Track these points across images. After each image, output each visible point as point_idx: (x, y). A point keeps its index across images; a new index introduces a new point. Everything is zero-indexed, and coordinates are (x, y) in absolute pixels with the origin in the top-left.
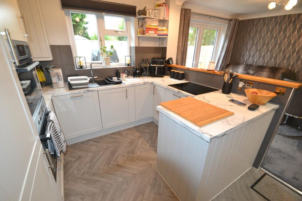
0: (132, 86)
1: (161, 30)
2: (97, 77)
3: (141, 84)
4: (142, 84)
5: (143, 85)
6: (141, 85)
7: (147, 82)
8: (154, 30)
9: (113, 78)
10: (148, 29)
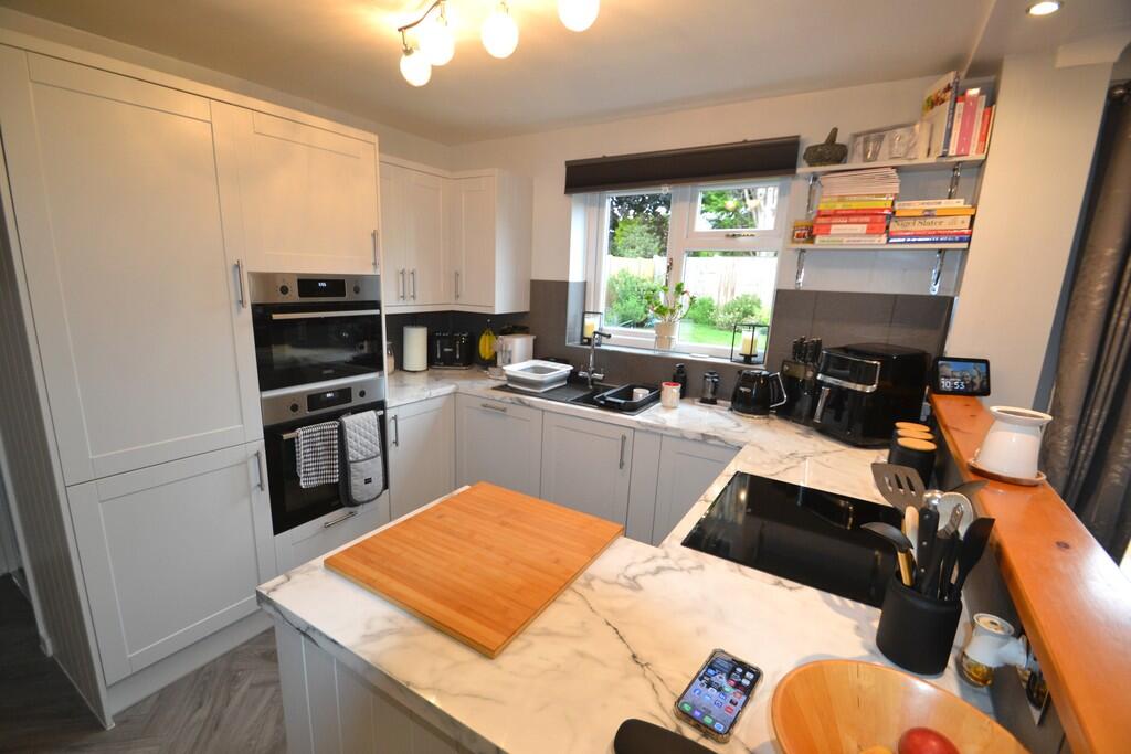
0: (647, 431)
1: (920, 214)
2: (601, 376)
3: (686, 435)
4: (692, 437)
5: (694, 440)
6: (683, 438)
7: (715, 437)
8: (867, 219)
9: (635, 390)
10: (825, 216)
